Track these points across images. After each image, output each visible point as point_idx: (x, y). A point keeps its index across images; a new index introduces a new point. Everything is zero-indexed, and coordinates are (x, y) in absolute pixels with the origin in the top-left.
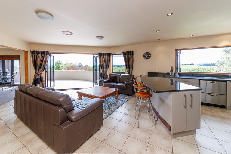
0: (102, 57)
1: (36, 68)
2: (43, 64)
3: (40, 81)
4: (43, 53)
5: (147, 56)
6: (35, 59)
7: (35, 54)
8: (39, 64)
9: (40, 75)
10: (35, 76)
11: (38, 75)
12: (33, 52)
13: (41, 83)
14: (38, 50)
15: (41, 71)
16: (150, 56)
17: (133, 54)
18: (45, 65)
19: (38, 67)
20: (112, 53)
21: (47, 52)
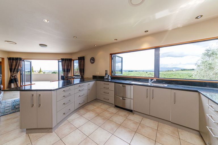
0: (64, 62)
1: (11, 71)
2: (16, 68)
3: (14, 81)
4: (17, 59)
5: (93, 60)
6: (11, 64)
7: (10, 60)
8: (13, 68)
9: (15, 77)
10: (10, 78)
11: (13, 77)
12: (9, 59)
13: (15, 83)
14: (13, 57)
15: (15, 73)
16: (94, 61)
17: (84, 59)
18: (18, 69)
19: (13, 70)
20: (73, 59)
21: (20, 58)
